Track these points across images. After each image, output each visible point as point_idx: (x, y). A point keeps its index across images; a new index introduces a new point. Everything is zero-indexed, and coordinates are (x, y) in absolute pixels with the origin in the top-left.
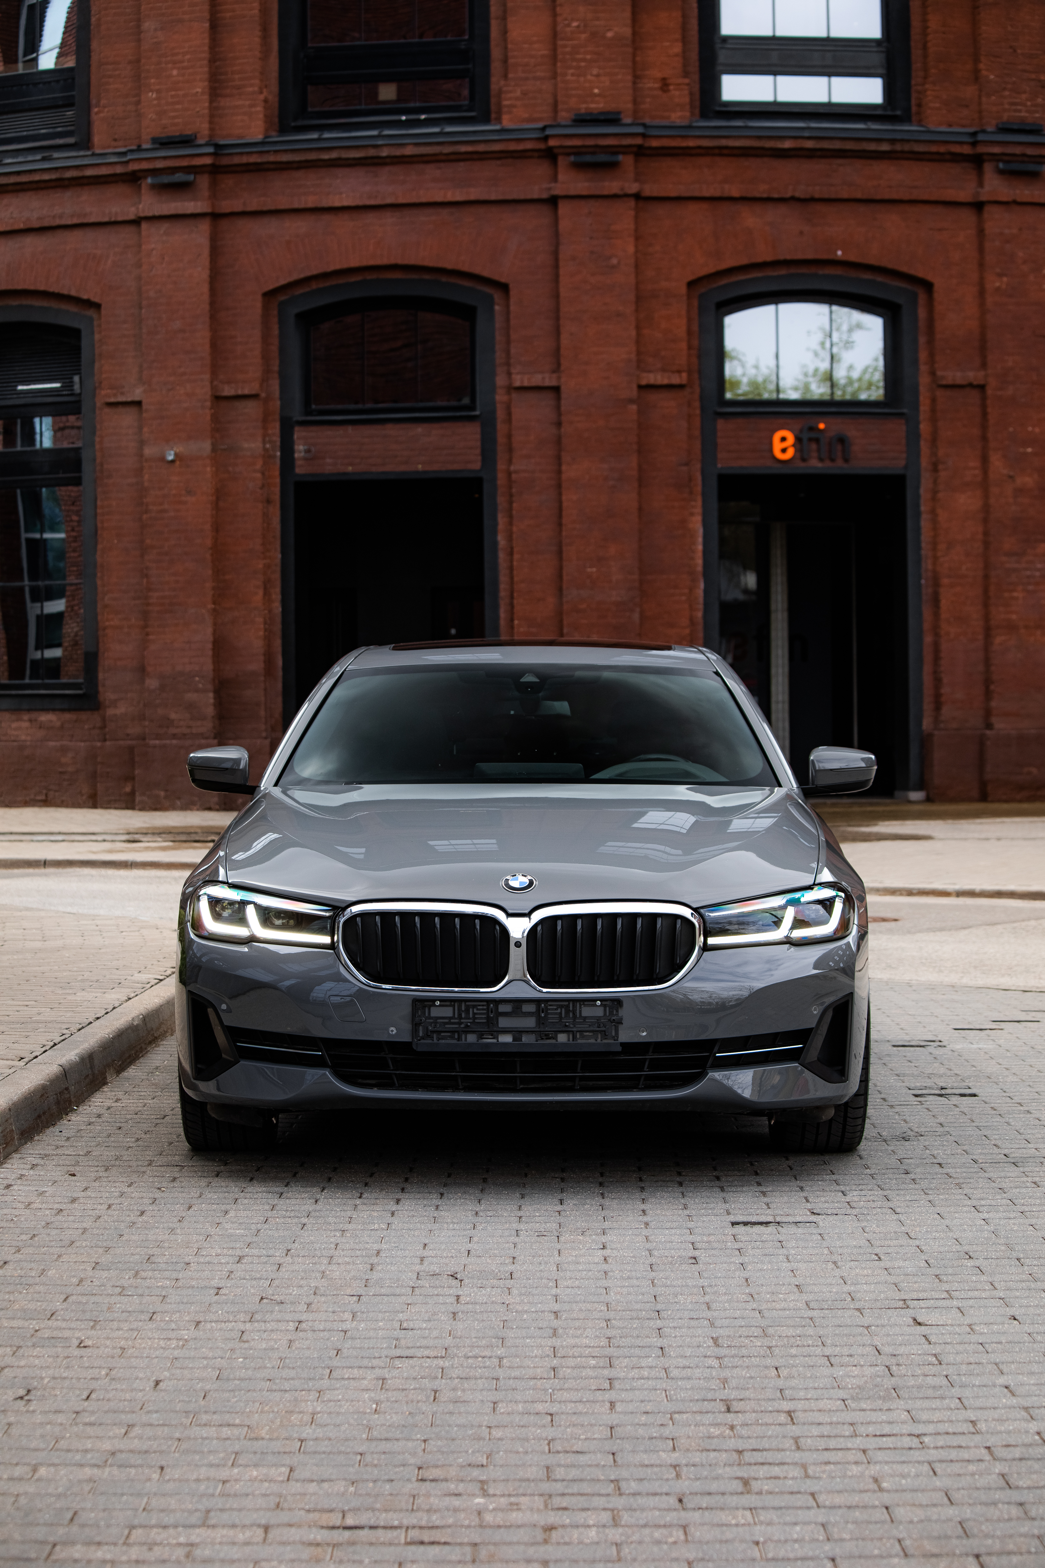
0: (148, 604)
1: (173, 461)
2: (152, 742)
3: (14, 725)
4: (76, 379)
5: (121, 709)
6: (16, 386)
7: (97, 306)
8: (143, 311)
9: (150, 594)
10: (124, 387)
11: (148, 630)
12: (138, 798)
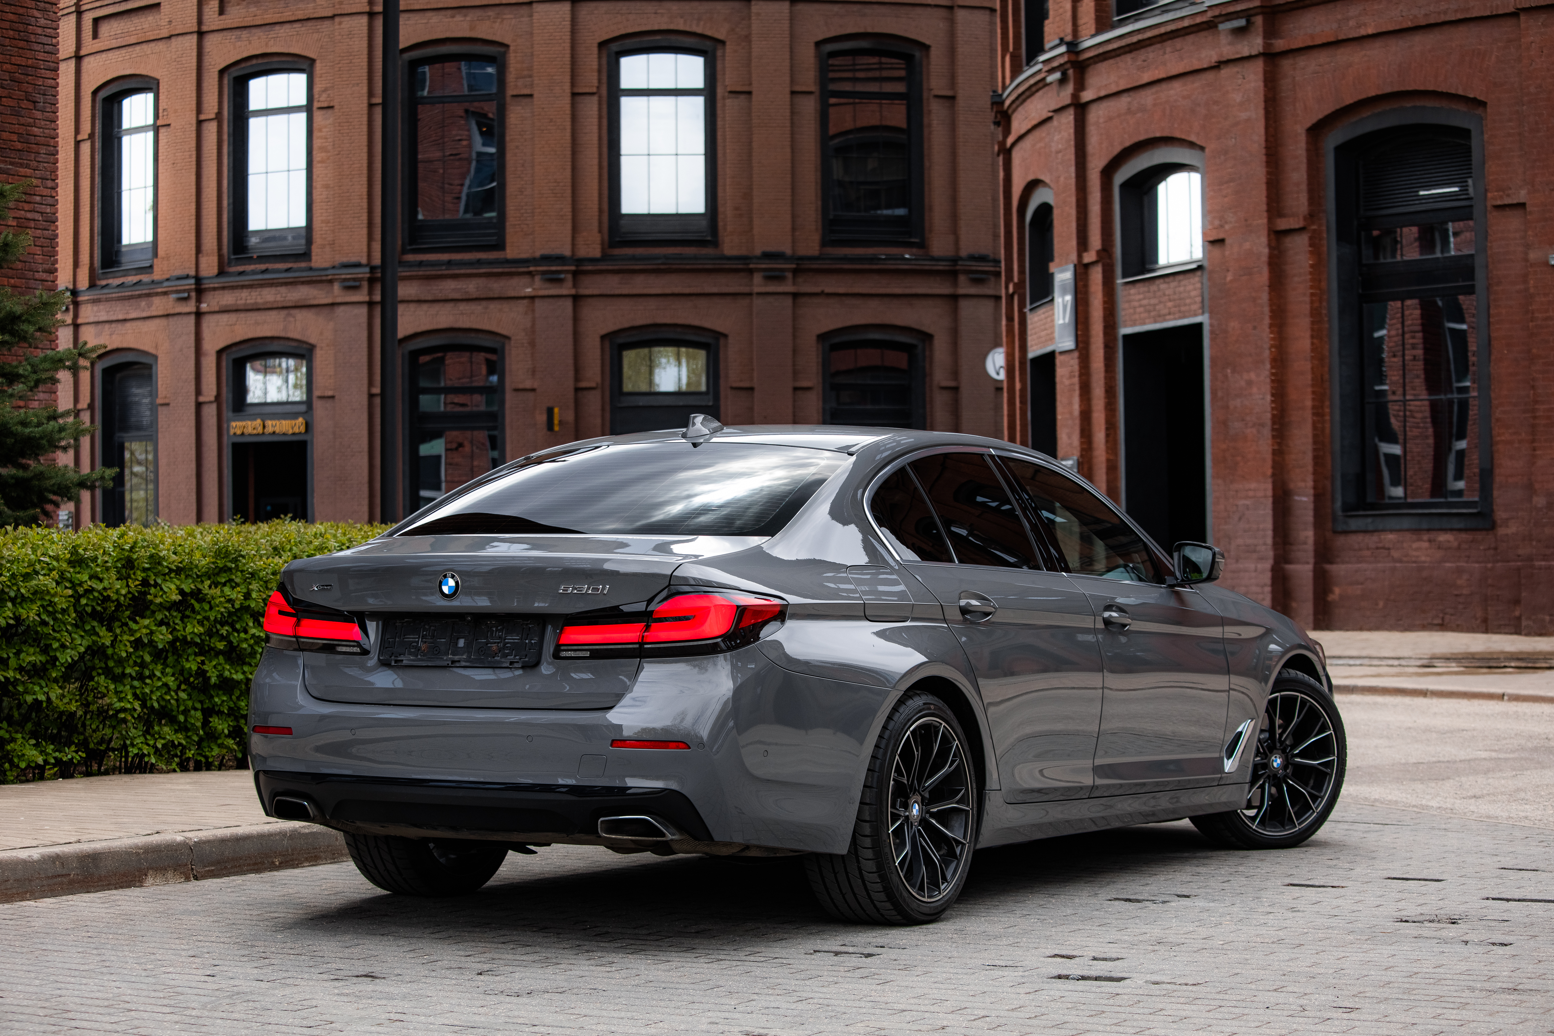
0: (1535, 418)
2: (1537, 563)
3: (1415, 545)
4: (1470, 181)
5: (1512, 529)
6: (1418, 192)
7: (1483, 104)
8: (1525, 107)
9: (1537, 407)
10: (1510, 188)
11: (1535, 444)
12: (1524, 623)
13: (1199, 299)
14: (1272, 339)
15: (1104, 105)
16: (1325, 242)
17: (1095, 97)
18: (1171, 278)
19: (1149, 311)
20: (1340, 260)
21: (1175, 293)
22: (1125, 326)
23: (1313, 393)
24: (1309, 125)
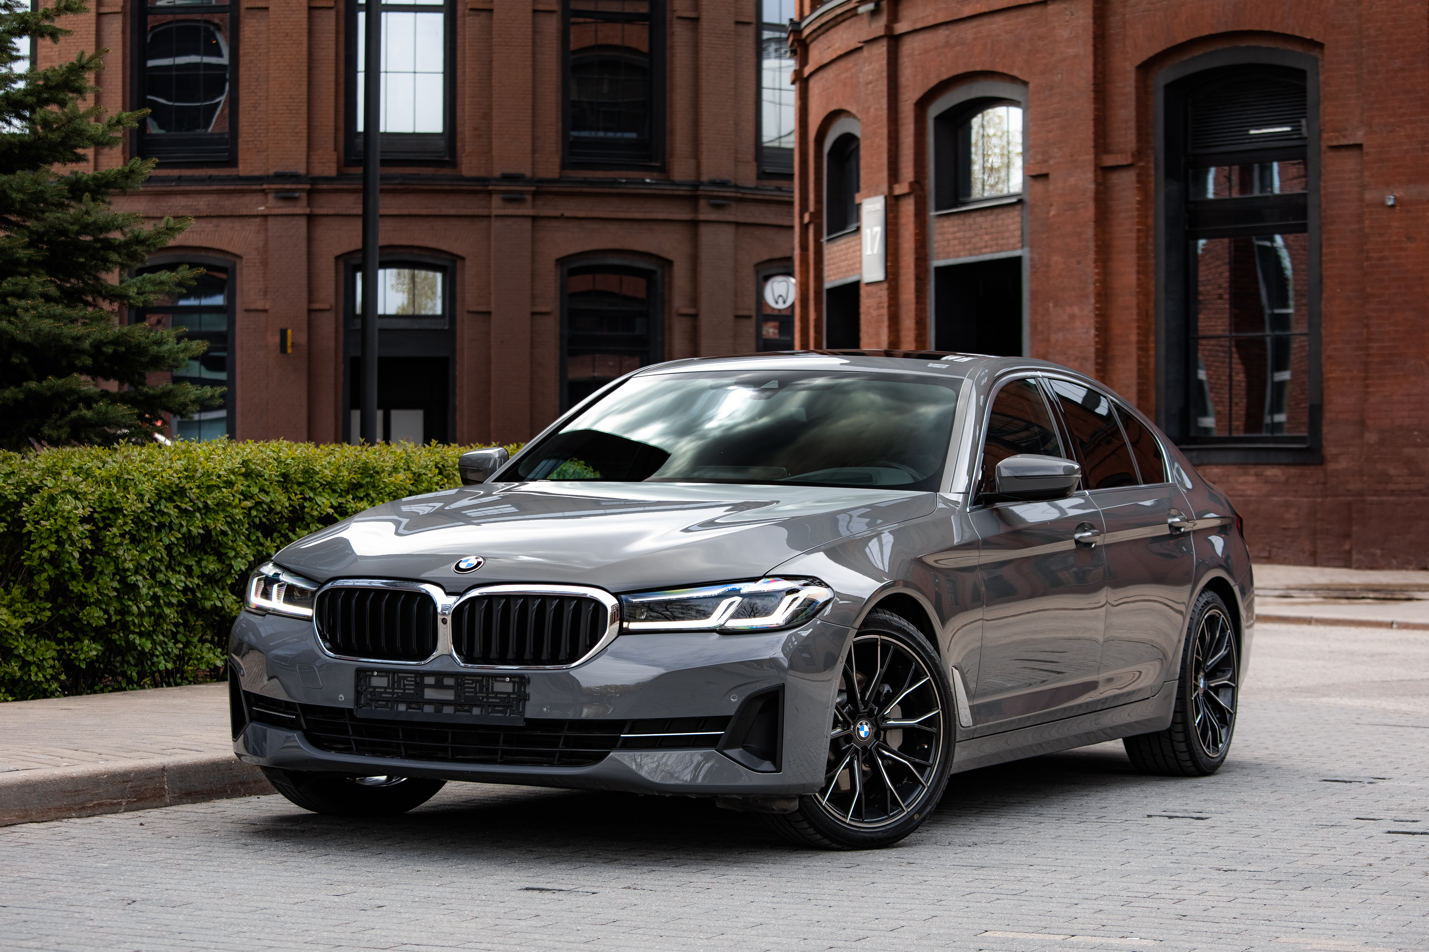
0: (1368, 355)
1: (1392, 206)
2: (1369, 499)
3: (1242, 479)
4: (1304, 122)
5: (1343, 464)
6: (1248, 130)
7: (1320, 46)
8: (1364, 50)
9: (1371, 345)
10: (1346, 130)
11: (1369, 382)
12: (1355, 557)
13: (1018, 233)
14: (1097, 274)
15: (920, 37)
16: (1152, 179)
17: (910, 29)
18: (988, 212)
19: (964, 244)
20: (1168, 197)
21: (992, 227)
22: (938, 259)
23: (1139, 327)
24: (1139, 62)
